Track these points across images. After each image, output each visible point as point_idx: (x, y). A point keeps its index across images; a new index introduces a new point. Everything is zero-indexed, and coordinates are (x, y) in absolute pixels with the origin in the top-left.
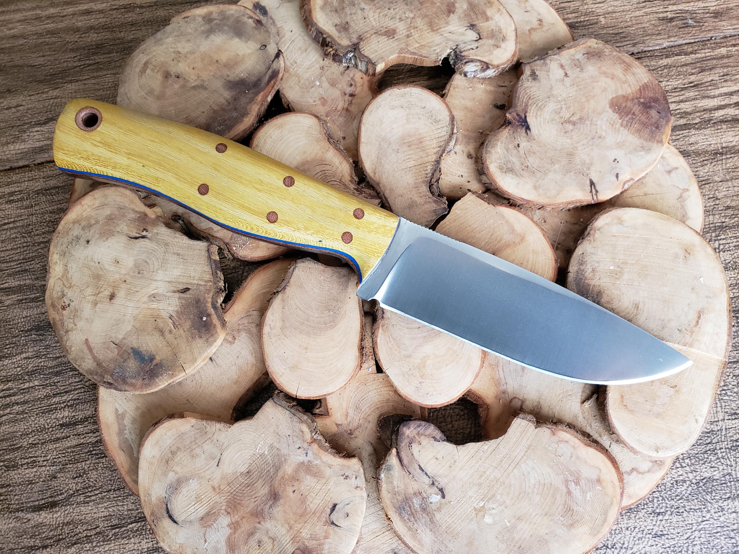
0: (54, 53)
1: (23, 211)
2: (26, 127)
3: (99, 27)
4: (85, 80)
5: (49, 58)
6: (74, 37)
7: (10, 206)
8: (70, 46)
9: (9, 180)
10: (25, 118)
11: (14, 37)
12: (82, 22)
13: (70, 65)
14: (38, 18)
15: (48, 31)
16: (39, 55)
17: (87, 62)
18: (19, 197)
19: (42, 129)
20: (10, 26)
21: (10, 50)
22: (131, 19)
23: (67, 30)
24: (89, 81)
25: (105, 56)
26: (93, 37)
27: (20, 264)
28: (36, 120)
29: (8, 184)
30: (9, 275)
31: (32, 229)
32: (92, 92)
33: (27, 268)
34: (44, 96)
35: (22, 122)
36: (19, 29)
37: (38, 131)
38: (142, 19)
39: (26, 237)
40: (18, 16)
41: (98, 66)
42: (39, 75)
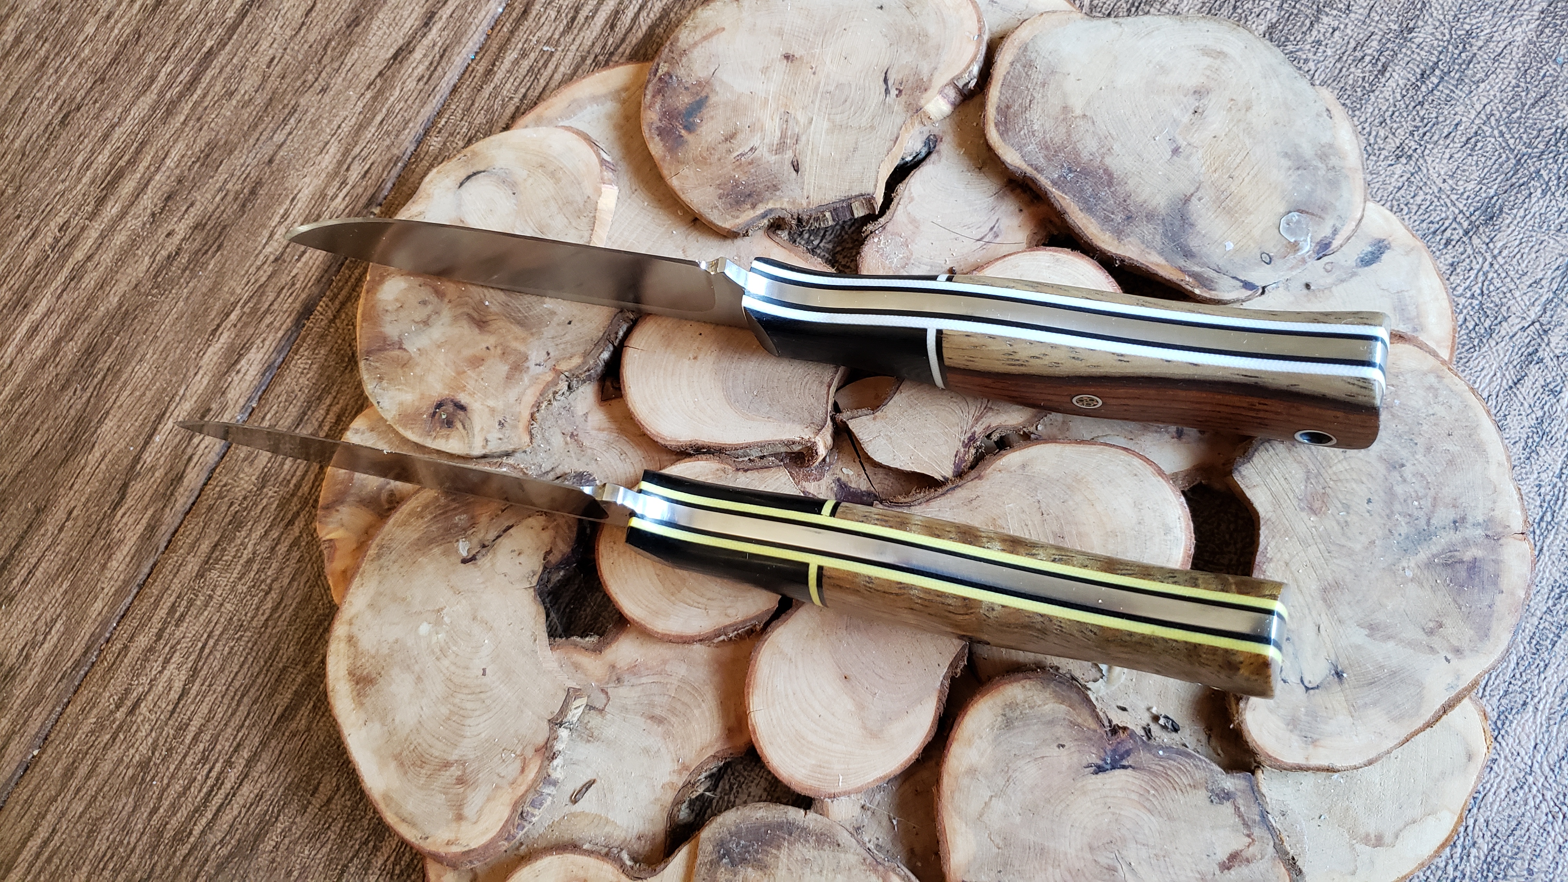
0: (44, 415)
1: (206, 613)
2: (104, 525)
3: (67, 331)
4: (114, 403)
5: (46, 426)
6: (51, 371)
7: (185, 625)
8: (56, 387)
9: (152, 600)
10: (94, 517)
12: (39, 348)
13: (79, 407)
15: (11, 400)
16: (29, 437)
17: (96, 380)
18: (184, 603)
19: (126, 506)
22: (92, 282)
23: (31, 375)
24: (122, 398)
25: (108, 353)
26: (71, 349)
27: (268, 671)
28: (108, 505)
29: (156, 604)
30: (270, 696)
31: (239, 620)
32: (138, 405)
33: (281, 665)
34: (88, 470)
35: (95, 525)
37: (125, 514)
38: (106, 268)
39: (242, 636)
41: (113, 372)
42: (56, 455)
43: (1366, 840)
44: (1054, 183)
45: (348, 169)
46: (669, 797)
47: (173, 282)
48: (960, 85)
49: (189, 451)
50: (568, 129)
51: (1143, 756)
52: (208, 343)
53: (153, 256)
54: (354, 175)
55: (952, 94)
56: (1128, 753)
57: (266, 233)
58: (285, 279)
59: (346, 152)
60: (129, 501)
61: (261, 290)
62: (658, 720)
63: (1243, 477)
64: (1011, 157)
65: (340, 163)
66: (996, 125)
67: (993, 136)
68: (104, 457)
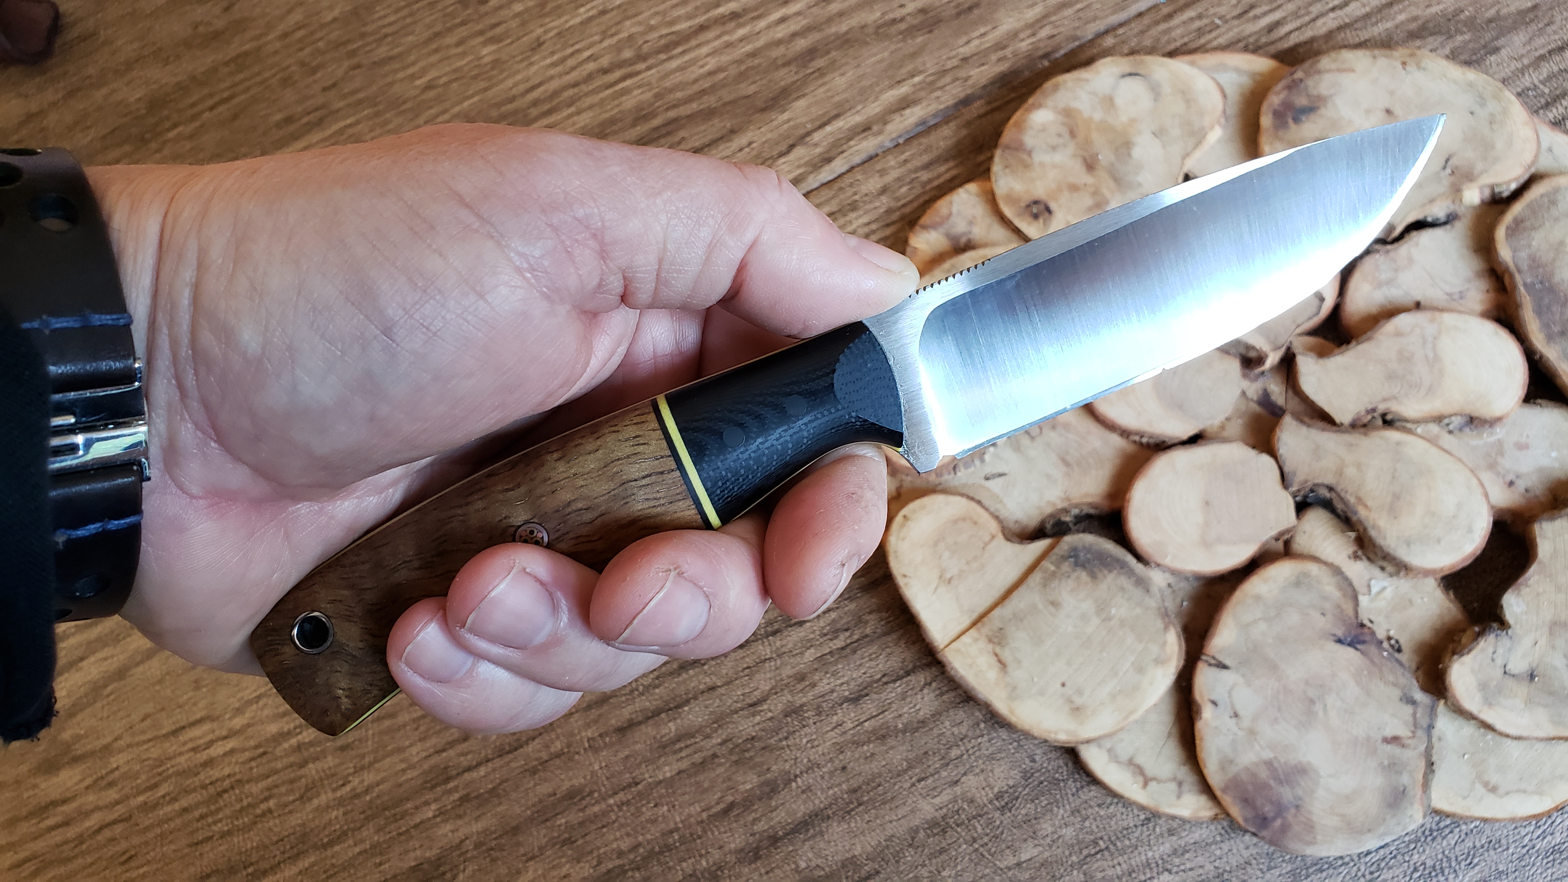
5: (762, 82)
6: (782, 50)
8: (780, 62)
11: (711, 73)
12: (781, 32)
13: (788, 82)
14: (729, 45)
15: (747, 55)
16: (748, 83)
17: (807, 72)
20: (701, 63)
21: (713, 89)
23: (768, 46)
25: (823, 59)
26: (802, 44)
32: (827, 101)
36: (712, 63)
40: (705, 50)
41: (821, 72)
42: (760, 104)
43: (1486, 784)
44: (1525, 285)
45: (1041, 28)
46: (1049, 510)
47: (887, 37)
48: (1497, 190)
49: (845, 147)
50: (1214, 79)
51: (1373, 649)
52: (891, 87)
53: (883, 14)
54: (1044, 33)
55: (1487, 193)
56: (1364, 642)
57: (965, 39)
58: (962, 73)
59: (1046, 16)
60: (792, 156)
61: (944, 72)
62: (1066, 463)
63: (1541, 528)
64: (1505, 252)
65: (1038, 21)
66: (1507, 228)
67: (1500, 233)
68: (789, 120)
